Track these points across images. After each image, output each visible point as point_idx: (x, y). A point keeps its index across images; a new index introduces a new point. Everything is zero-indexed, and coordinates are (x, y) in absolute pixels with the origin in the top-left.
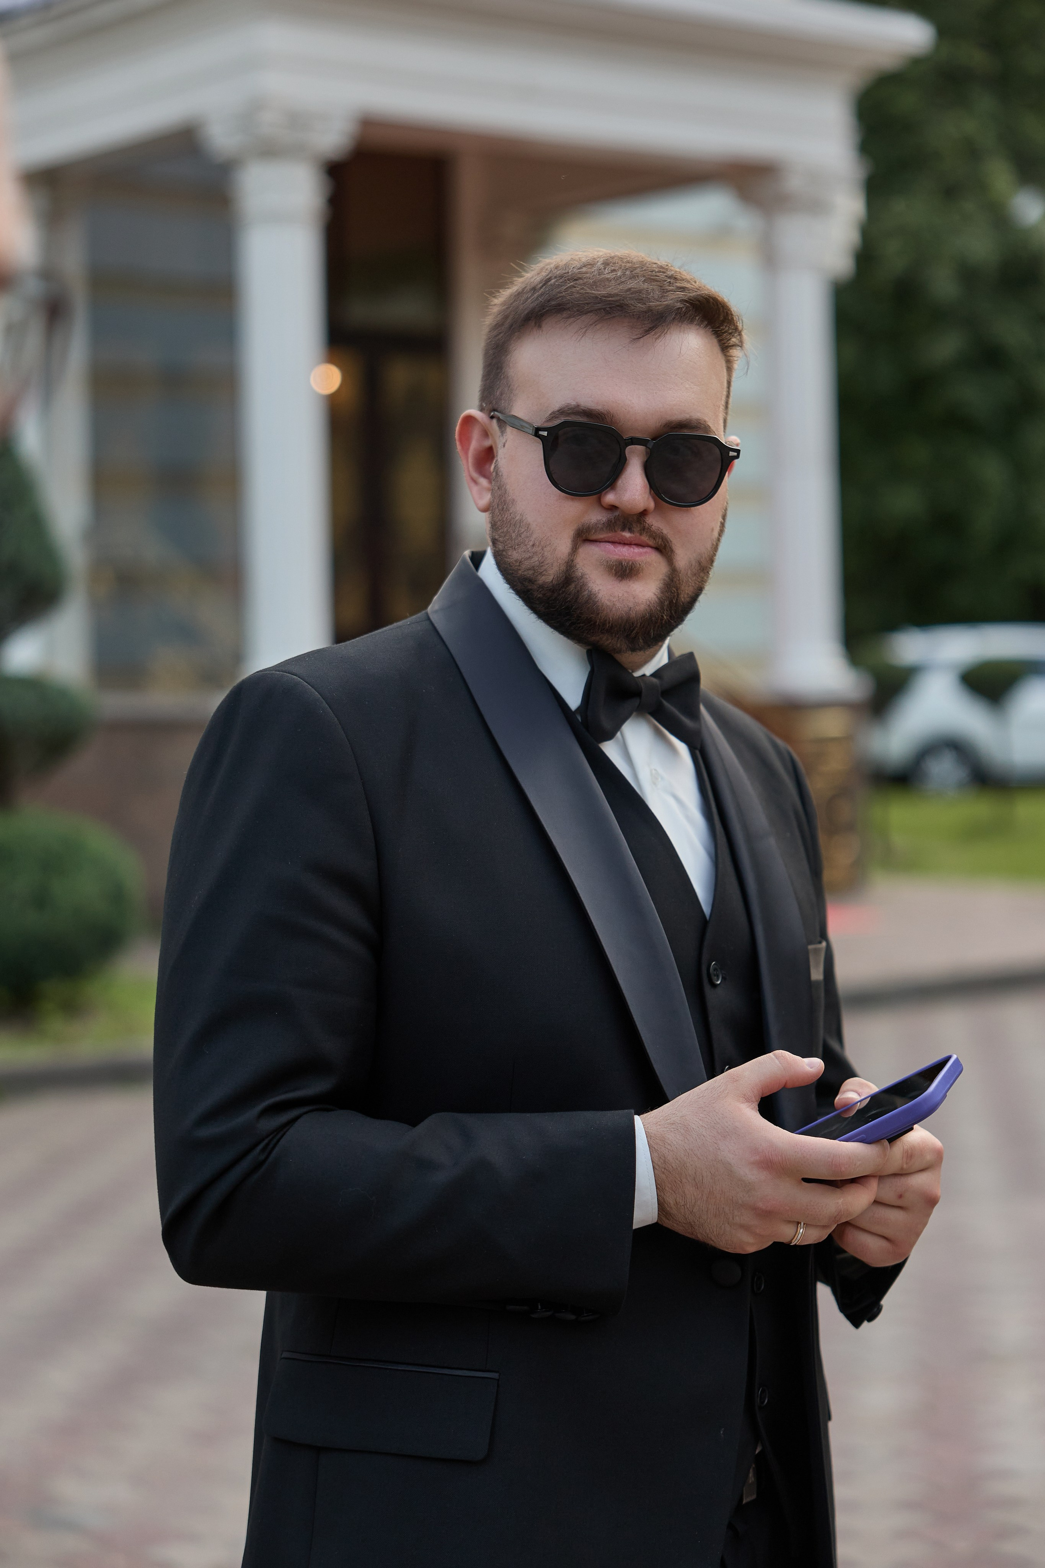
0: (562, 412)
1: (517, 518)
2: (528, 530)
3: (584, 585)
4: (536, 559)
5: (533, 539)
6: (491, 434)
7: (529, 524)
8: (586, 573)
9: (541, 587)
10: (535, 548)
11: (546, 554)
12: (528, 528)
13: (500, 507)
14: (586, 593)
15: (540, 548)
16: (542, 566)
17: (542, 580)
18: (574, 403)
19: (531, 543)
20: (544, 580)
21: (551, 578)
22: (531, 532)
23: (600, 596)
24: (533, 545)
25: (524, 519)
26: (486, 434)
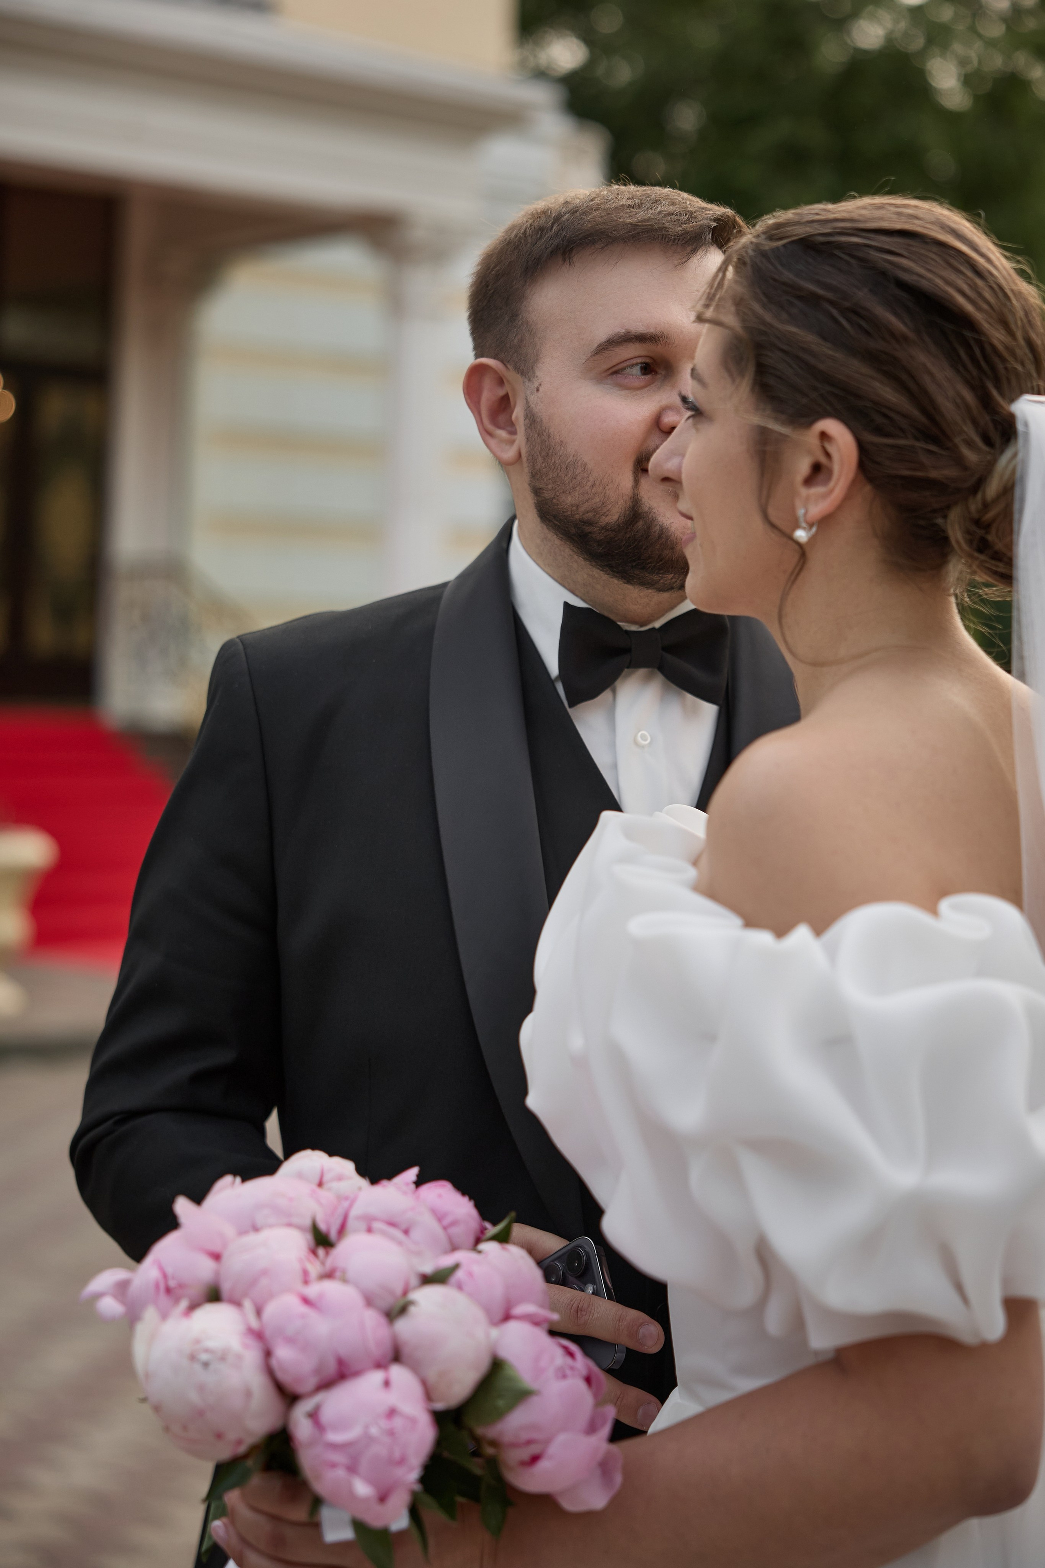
0: (611, 343)
1: (569, 460)
2: (585, 470)
3: (653, 520)
4: (597, 500)
5: (591, 479)
6: (508, 381)
7: (586, 464)
8: (653, 507)
9: (605, 528)
10: (594, 488)
11: (608, 492)
12: (585, 468)
13: (544, 453)
14: (657, 528)
15: (601, 488)
16: (605, 506)
17: (604, 520)
18: (623, 331)
19: (589, 484)
20: (607, 522)
21: (615, 517)
22: (589, 472)
23: (673, 529)
24: (593, 485)
25: (579, 459)
26: (501, 381)
